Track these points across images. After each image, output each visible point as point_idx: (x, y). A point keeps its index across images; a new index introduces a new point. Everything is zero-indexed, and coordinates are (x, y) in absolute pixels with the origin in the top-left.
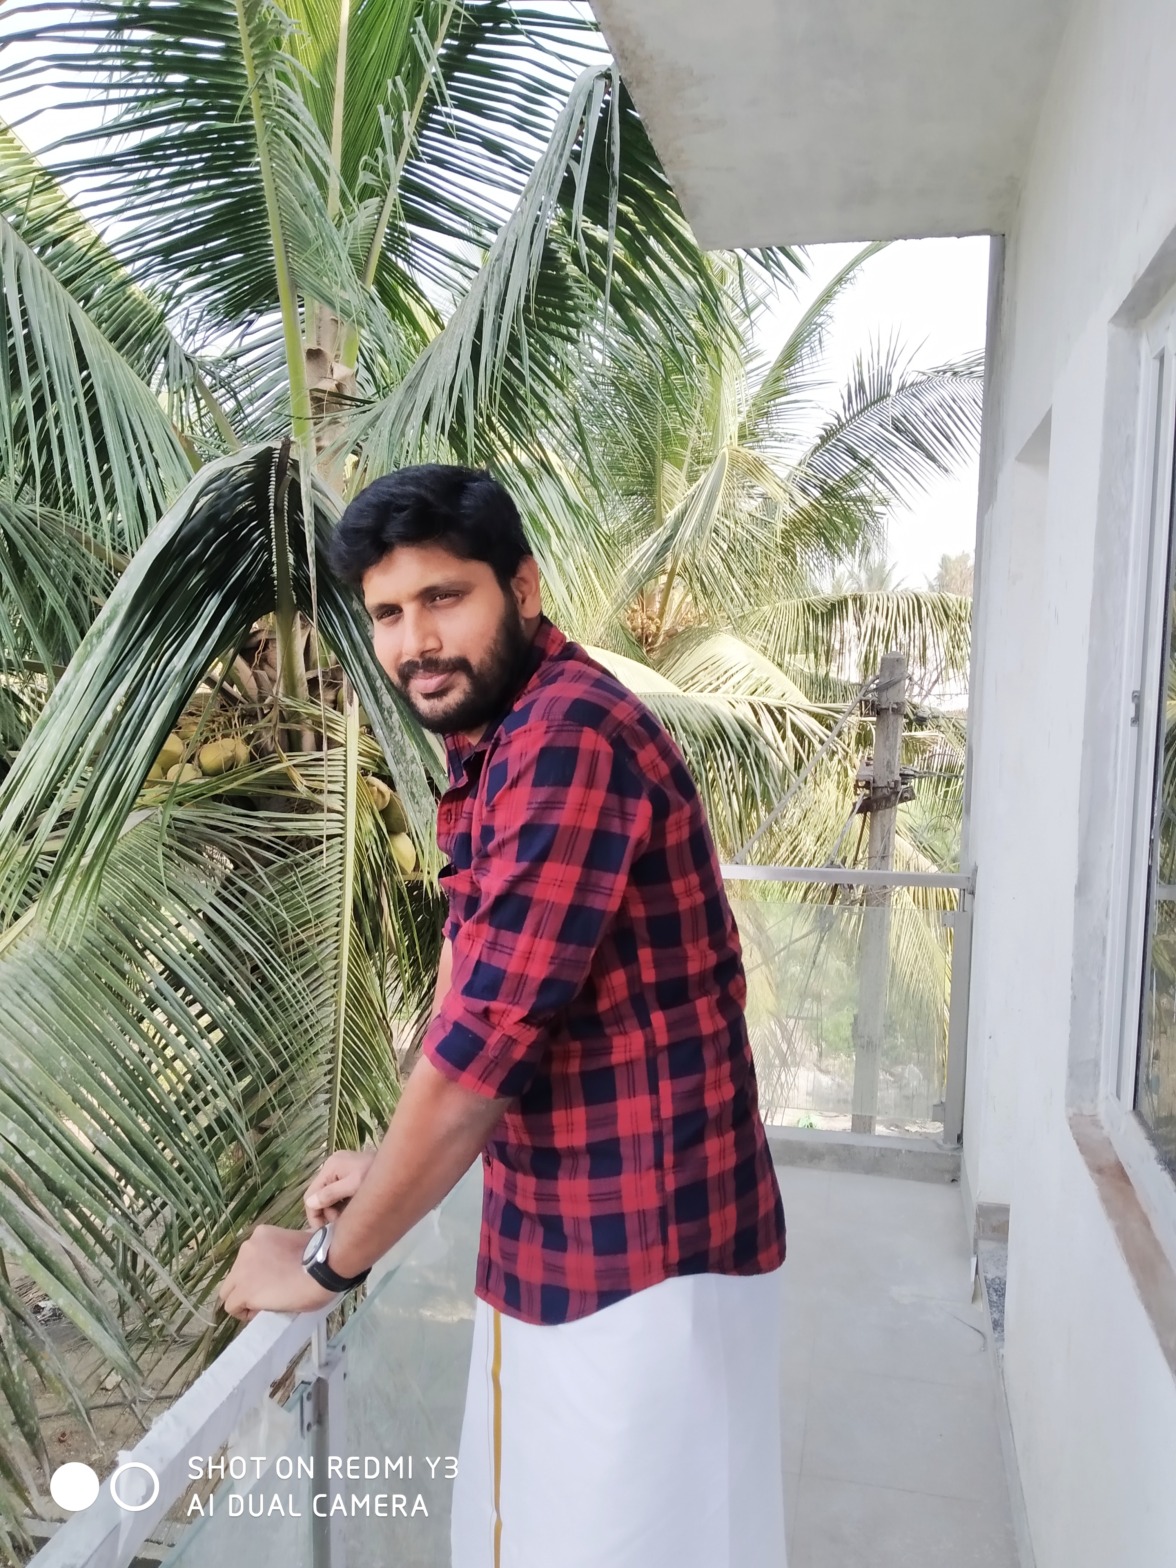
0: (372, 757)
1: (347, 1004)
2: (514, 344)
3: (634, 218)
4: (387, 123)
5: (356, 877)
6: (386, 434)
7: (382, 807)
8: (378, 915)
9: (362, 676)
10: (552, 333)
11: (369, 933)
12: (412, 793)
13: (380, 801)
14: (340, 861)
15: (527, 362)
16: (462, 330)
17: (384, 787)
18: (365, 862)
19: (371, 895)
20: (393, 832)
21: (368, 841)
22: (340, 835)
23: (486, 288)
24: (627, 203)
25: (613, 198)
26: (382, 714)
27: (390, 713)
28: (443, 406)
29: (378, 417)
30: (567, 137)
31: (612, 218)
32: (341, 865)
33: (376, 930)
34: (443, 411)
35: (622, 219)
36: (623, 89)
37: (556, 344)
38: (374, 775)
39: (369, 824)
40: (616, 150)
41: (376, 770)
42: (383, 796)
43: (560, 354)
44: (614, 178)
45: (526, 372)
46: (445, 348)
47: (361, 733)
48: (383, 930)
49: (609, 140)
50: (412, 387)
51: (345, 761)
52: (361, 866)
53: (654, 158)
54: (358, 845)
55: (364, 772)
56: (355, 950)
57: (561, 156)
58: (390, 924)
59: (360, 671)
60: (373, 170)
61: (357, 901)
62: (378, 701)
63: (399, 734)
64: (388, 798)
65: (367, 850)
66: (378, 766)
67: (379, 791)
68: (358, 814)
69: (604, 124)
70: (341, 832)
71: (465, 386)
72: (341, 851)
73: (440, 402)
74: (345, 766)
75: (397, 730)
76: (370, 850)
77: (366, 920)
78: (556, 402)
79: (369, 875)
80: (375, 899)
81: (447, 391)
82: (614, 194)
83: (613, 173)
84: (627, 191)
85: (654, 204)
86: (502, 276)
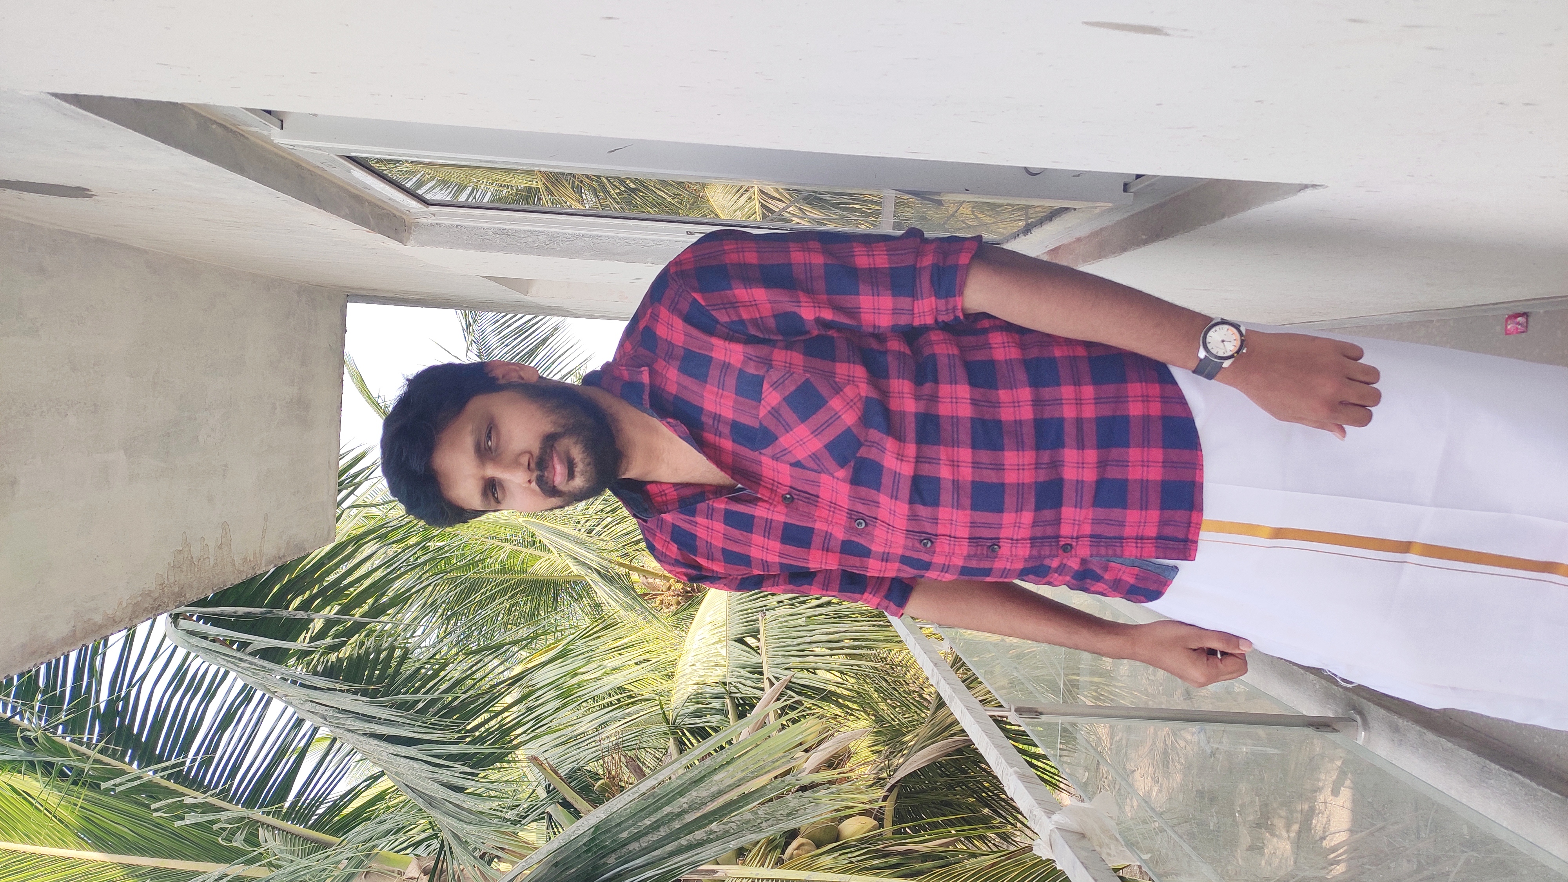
0: (765, 856)
2: (404, 707)
3: (306, 594)
4: (190, 819)
5: (876, 875)
6: (471, 828)
7: (813, 849)
10: (397, 672)
11: (929, 864)
12: (789, 815)
15: (419, 695)
16: (384, 754)
17: (795, 843)
19: (894, 860)
20: (837, 837)
21: (843, 861)
23: (349, 730)
24: (291, 602)
25: (284, 613)
26: (714, 840)
27: (712, 832)
28: (448, 773)
29: (455, 836)
30: (224, 654)
31: (302, 615)
33: (926, 857)
34: (454, 773)
35: (305, 606)
36: (190, 604)
37: (408, 669)
38: (783, 853)
39: (827, 860)
40: (241, 610)
41: (779, 850)
42: (802, 845)
43: (417, 665)
44: (266, 613)
45: (429, 697)
46: (399, 770)
47: (743, 864)
48: (928, 850)
49: (230, 616)
50: (431, 801)
52: (866, 869)
54: (845, 871)
55: (779, 862)
57: (241, 660)
58: (923, 844)
60: (233, 833)
61: (898, 874)
62: (700, 844)
63: (730, 825)
64: (804, 840)
65: (851, 862)
66: (775, 848)
67: (797, 849)
68: (817, 869)
69: (216, 621)
71: (433, 752)
73: (445, 775)
75: (727, 827)
76: (852, 860)
77: (918, 866)
79: (874, 862)
80: (900, 857)
81: (436, 769)
82: (280, 613)
83: (261, 613)
84: (281, 601)
85: (296, 577)
86: (340, 715)
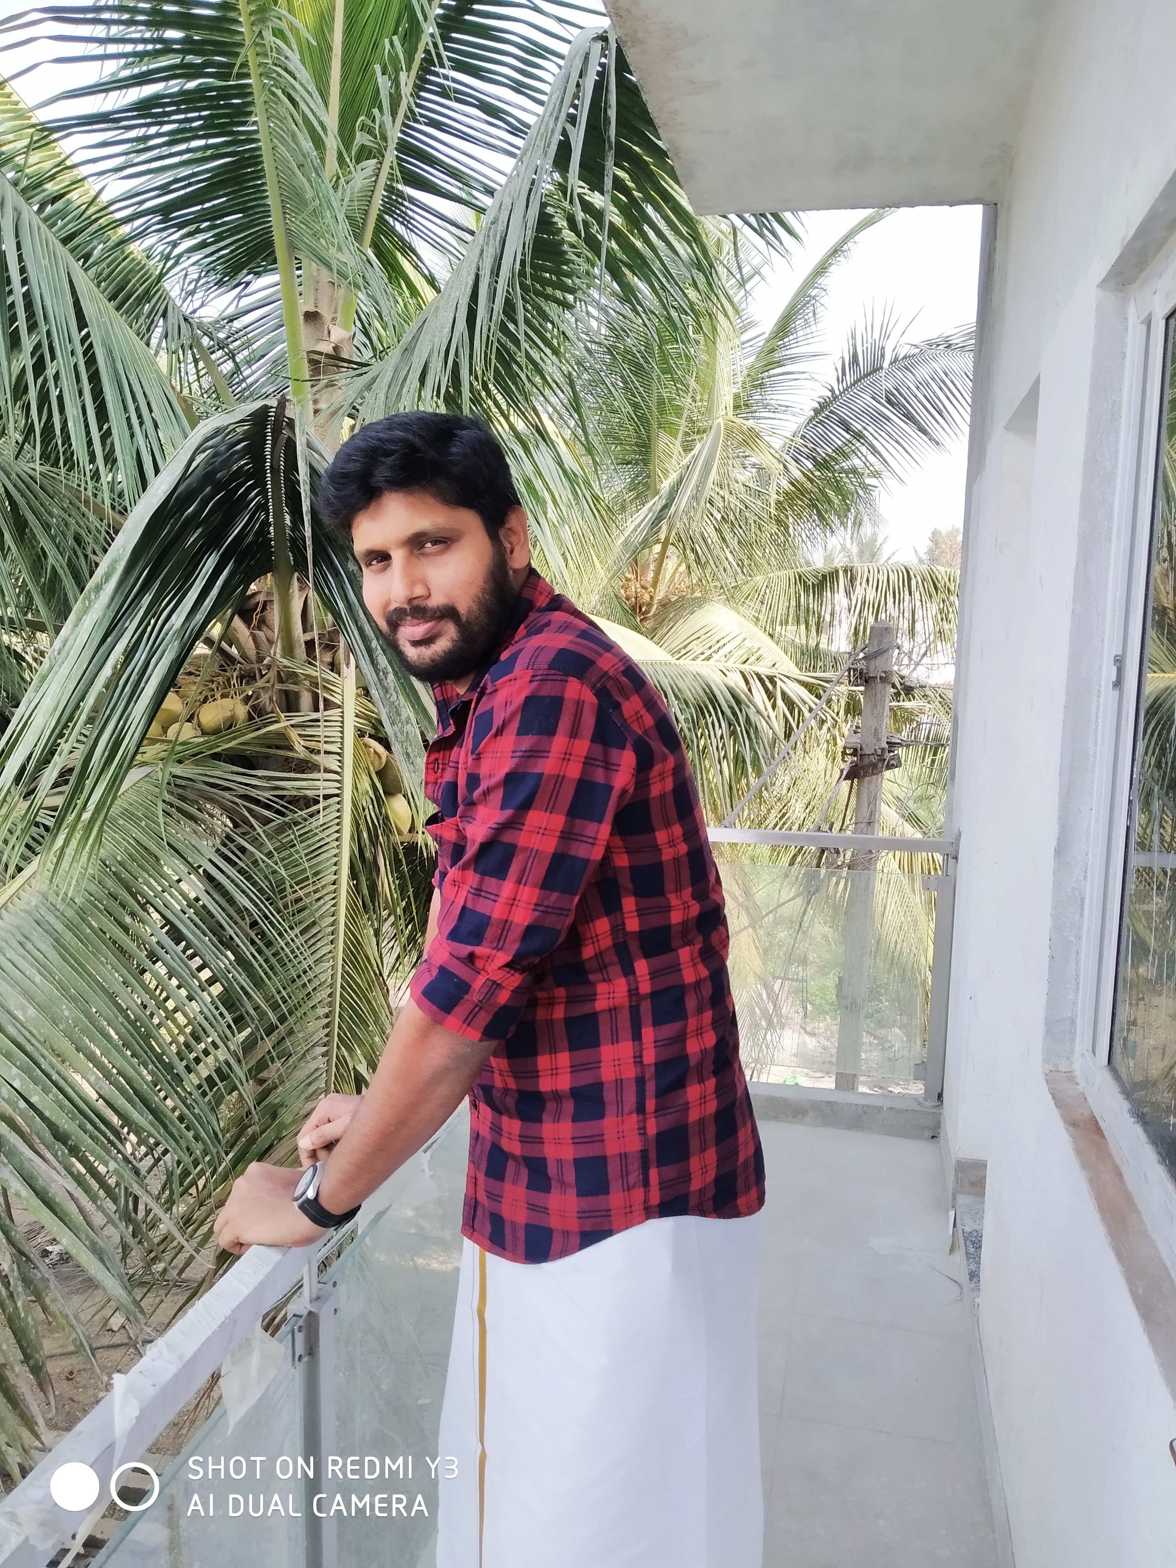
0: (368, 718)
1: (344, 960)
2: (509, 308)
3: (631, 184)
4: (384, 83)
5: (352, 837)
6: (382, 396)
7: (377, 769)
8: (374, 874)
9: (358, 637)
10: (547, 298)
11: (366, 892)
12: (407, 754)
13: (377, 762)
14: (337, 821)
15: (522, 326)
16: (458, 293)
17: (380, 749)
18: (362, 822)
19: (368, 855)
20: (389, 793)
21: (365, 802)
22: (337, 795)
23: (482, 251)
24: (623, 168)
25: (610, 162)
26: (377, 674)
27: (386, 674)
28: (439, 369)
29: (374, 380)
30: (563, 99)
31: (608, 183)
32: (338, 824)
33: (373, 888)
34: (438, 375)
35: (618, 184)
36: (619, 51)
37: (552, 309)
38: (371, 736)
39: (365, 784)
40: (612, 113)
41: (373, 732)
42: (380, 757)
43: (556, 319)
44: (610, 143)
45: (521, 337)
46: (441, 311)
47: (358, 695)
48: (380, 889)
49: (606, 103)
50: (408, 350)
51: (342, 722)
52: (358, 825)
53: (650, 122)
54: (355, 804)
55: (361, 734)
56: (352, 909)
57: (557, 118)
58: (386, 883)
59: (356, 632)
60: (370, 132)
61: (354, 861)
62: (373, 662)
63: (394, 694)
64: (384, 760)
65: (364, 809)
66: (374, 727)
67: (376, 752)
68: (355, 774)
69: (600, 87)
70: (338, 792)
71: (461, 349)
72: (338, 811)
73: (436, 365)
74: (342, 727)
75: (392, 691)
76: (367, 811)
77: (363, 879)
78: (551, 367)
79: (365, 835)
80: (371, 858)
81: (442, 354)
82: (610, 159)
83: (609, 137)
84: (623, 156)
85: (651, 170)
86: (498, 239)
